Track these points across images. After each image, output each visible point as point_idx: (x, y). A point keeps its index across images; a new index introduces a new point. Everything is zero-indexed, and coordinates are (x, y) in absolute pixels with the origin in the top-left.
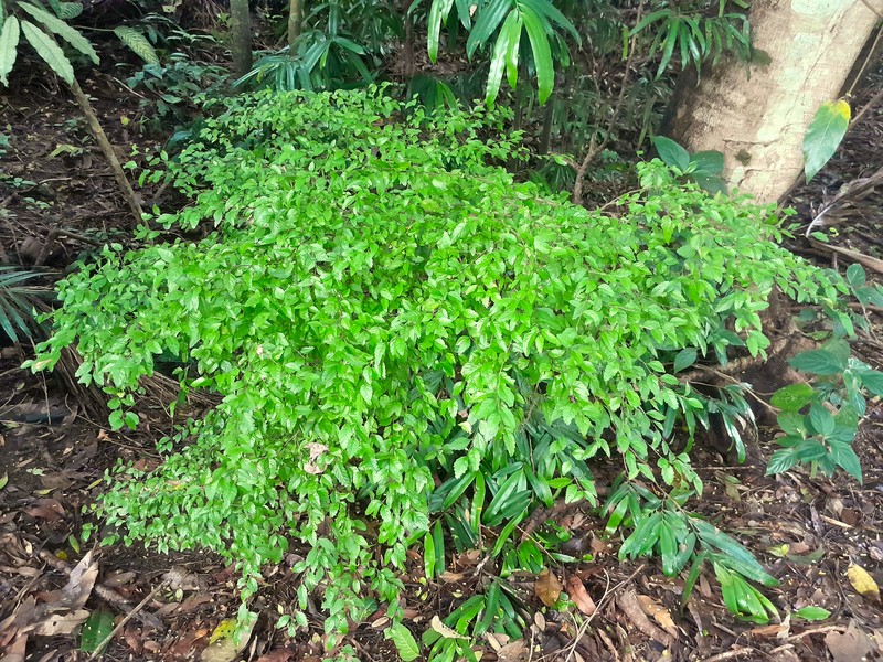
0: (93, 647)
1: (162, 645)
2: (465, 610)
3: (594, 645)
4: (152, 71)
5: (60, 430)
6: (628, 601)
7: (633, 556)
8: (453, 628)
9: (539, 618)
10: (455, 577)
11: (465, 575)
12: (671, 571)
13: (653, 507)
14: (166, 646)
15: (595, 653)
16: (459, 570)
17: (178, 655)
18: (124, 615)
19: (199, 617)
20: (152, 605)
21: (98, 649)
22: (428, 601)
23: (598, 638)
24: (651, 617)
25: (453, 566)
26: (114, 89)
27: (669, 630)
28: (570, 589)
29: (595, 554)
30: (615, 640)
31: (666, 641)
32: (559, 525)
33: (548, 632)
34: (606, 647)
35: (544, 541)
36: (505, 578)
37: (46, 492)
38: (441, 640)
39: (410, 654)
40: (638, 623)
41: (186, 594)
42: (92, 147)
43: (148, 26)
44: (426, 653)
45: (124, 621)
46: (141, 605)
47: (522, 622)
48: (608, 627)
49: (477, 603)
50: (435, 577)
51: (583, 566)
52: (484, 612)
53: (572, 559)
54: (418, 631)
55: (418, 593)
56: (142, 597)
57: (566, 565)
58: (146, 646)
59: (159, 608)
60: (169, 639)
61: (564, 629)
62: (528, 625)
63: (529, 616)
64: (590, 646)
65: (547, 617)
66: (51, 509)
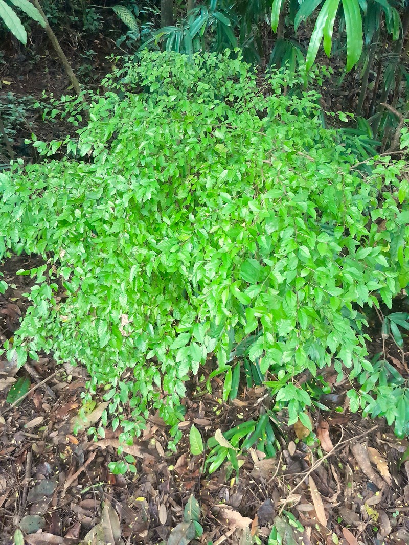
0: (13, 401)
1: (52, 407)
2: (240, 430)
3: (325, 475)
4: (132, 36)
5: (35, 262)
6: (358, 450)
7: (374, 416)
8: (229, 440)
9: (292, 446)
10: (241, 404)
11: (250, 404)
12: (400, 433)
13: (398, 383)
14: (54, 409)
15: (325, 481)
16: (247, 399)
17: (58, 416)
18: (37, 384)
19: (76, 395)
20: (53, 381)
21: (15, 402)
22: (220, 416)
23: (330, 470)
24: (374, 465)
25: (244, 395)
26: (110, 47)
27: (385, 478)
28: (319, 430)
29: (345, 408)
30: (343, 475)
31: (381, 485)
32: (326, 380)
33: (295, 458)
34: (334, 480)
35: (312, 391)
36: (275, 412)
37: (15, 299)
38: (218, 447)
39: (197, 450)
40: (363, 468)
41: (74, 379)
42: (92, 85)
43: (135, 5)
44: (208, 452)
45: (35, 387)
46: (45, 381)
47: (279, 446)
48: (340, 464)
49: (250, 427)
50: (228, 401)
51: (334, 415)
52: (253, 433)
53: (327, 409)
54: (206, 436)
55: (215, 409)
56: (49, 374)
57: (321, 411)
58: (43, 406)
59: (56, 384)
60: (56, 405)
61: (307, 458)
62: (282, 449)
63: (284, 443)
64: (323, 475)
65: (298, 446)
66: (14, 310)
